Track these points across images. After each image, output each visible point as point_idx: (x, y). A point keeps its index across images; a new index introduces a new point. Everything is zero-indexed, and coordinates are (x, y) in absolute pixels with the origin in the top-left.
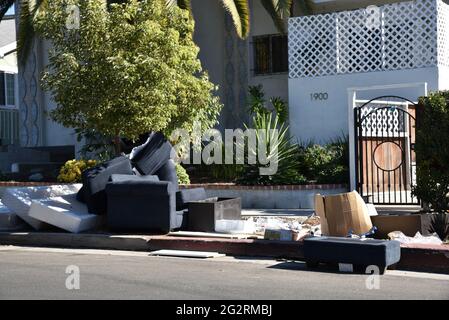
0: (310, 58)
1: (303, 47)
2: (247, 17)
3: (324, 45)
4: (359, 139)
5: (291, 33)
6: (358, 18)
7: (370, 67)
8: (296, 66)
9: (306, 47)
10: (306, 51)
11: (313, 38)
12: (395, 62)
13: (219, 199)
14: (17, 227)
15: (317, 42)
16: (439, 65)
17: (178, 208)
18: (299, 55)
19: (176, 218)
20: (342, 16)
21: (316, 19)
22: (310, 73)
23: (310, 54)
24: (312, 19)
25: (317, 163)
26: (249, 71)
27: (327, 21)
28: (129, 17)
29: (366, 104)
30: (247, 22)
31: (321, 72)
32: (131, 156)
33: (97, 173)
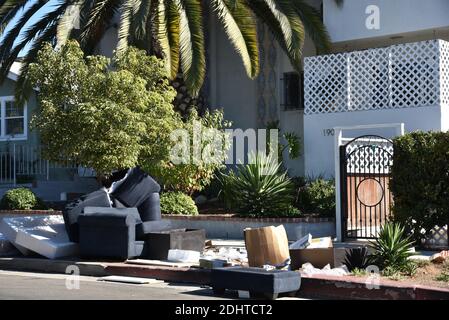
0: (324, 95)
1: (317, 85)
2: (257, 58)
3: (336, 83)
4: (344, 175)
5: (306, 72)
6: (367, 58)
7: (377, 105)
8: (311, 103)
9: (320, 85)
10: (320, 88)
11: (327, 77)
12: (401, 100)
13: (187, 230)
14: (9, 253)
15: (330, 80)
16: (441, 104)
17: (138, 238)
18: (314, 92)
19: (135, 247)
20: (352, 56)
21: (329, 58)
22: (323, 110)
23: (324, 92)
24: (326, 59)
25: (319, 196)
26: (279, 107)
27: (339, 61)
28: (101, 67)
29: (350, 142)
30: (256, 63)
31: (333, 109)
32: (111, 190)
33: (74, 205)
